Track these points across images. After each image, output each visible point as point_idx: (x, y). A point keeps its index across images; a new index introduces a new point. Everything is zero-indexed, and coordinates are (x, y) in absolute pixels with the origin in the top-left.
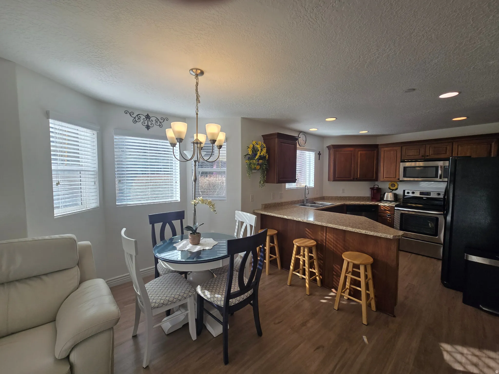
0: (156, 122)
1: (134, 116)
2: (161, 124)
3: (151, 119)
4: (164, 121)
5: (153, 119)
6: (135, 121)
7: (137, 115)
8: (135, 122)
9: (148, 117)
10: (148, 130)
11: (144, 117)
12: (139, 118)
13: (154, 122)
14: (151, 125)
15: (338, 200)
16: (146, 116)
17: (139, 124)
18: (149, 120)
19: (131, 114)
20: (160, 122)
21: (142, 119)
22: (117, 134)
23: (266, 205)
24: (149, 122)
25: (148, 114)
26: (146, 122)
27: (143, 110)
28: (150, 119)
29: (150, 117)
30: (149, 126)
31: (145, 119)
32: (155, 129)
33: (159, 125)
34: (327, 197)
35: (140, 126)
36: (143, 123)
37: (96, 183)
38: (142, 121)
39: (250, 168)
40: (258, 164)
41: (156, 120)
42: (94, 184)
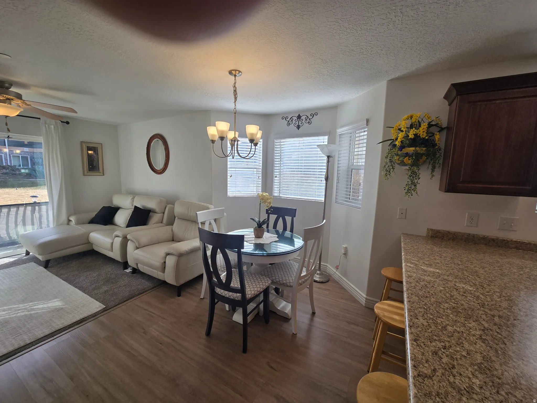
0: (306, 120)
1: (288, 120)
2: (310, 121)
3: (302, 118)
4: (313, 117)
5: (303, 118)
7: (291, 118)
8: (289, 124)
9: (299, 117)
11: (296, 118)
12: (292, 121)
13: (304, 121)
14: (302, 124)
16: (297, 116)
18: (300, 120)
19: (286, 119)
20: (309, 119)
21: (294, 120)
22: (277, 138)
24: (300, 122)
25: (299, 115)
26: (297, 122)
27: (295, 112)
30: (300, 126)
31: (296, 120)
32: (305, 127)
33: (309, 122)
35: (293, 127)
36: (295, 124)
37: (260, 178)
38: (294, 122)
39: (391, 162)
40: (407, 155)
41: (306, 118)
42: (259, 178)
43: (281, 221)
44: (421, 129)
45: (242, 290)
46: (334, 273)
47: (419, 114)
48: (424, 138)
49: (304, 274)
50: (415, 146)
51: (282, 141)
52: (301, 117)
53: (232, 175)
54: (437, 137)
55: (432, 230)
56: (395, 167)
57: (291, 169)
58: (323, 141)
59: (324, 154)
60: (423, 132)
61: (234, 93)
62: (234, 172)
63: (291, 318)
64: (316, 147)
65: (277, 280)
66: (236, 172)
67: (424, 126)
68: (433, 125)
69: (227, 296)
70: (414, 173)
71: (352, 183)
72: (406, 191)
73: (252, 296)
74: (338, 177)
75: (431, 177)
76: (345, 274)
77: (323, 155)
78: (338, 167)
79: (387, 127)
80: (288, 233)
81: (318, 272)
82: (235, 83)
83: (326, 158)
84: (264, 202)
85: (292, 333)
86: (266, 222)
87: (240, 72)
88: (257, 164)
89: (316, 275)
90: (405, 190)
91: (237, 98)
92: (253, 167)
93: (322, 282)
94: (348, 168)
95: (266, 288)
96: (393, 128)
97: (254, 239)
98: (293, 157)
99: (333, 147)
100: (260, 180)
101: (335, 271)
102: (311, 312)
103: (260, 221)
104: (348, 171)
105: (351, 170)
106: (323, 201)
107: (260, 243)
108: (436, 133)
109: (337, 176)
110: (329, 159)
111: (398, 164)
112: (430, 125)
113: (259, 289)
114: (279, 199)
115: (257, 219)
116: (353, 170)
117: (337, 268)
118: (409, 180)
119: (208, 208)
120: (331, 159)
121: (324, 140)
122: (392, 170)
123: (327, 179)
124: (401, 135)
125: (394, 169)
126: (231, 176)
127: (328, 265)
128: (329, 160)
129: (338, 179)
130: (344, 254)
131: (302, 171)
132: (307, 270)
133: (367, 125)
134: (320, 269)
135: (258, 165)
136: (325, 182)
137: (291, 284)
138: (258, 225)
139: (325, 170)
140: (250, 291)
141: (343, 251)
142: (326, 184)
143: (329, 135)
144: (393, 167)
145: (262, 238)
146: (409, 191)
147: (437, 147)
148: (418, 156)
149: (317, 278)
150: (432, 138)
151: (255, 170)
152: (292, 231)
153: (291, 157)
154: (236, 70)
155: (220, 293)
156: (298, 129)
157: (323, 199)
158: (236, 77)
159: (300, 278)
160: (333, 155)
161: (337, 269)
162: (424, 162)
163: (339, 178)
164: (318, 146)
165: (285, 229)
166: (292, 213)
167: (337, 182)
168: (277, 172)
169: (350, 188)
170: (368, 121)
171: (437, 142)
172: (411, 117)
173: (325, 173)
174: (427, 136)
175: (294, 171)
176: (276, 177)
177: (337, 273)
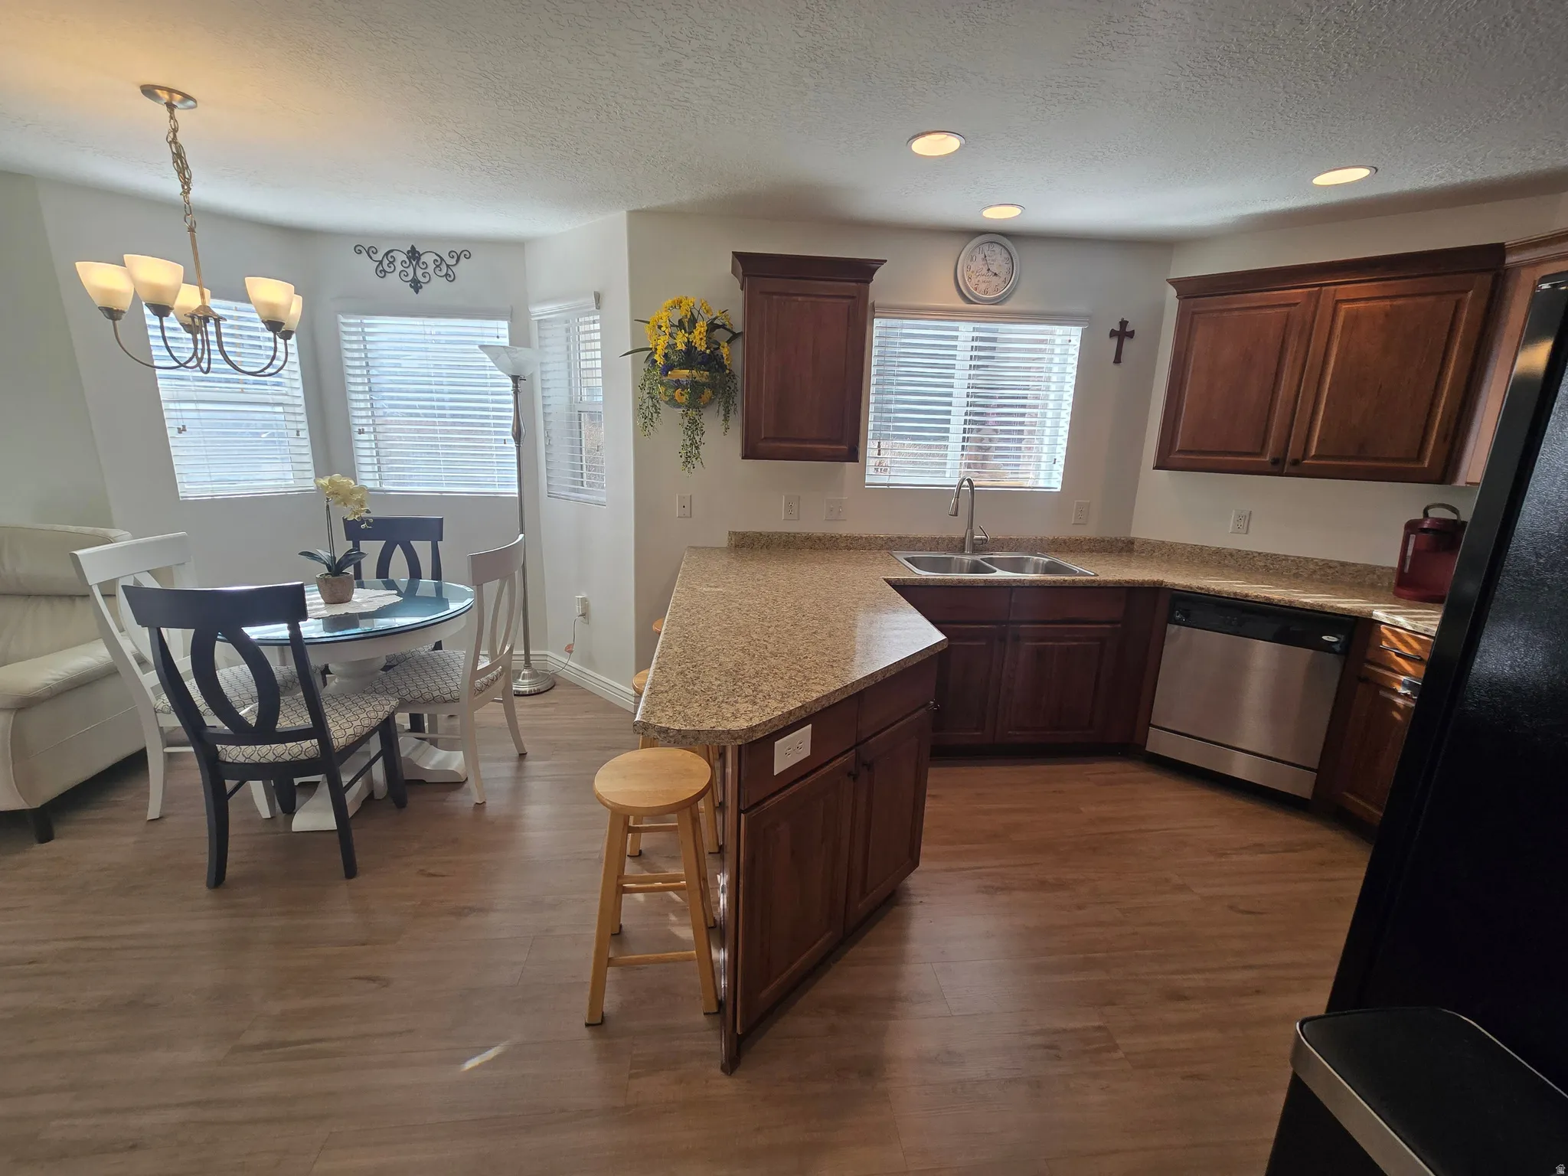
0: (438, 266)
1: (379, 256)
2: (450, 272)
3: (423, 259)
4: (457, 262)
5: (428, 258)
6: (381, 271)
7: (387, 254)
8: (382, 273)
9: (414, 255)
10: (417, 293)
11: (404, 258)
12: (391, 263)
13: (430, 269)
14: (425, 277)
15: (1205, 563)
16: (408, 252)
17: (393, 278)
18: (418, 263)
19: (371, 253)
20: (448, 266)
21: (398, 264)
22: (345, 312)
23: (744, 535)
24: (418, 269)
25: (413, 247)
26: (410, 271)
27: (401, 236)
28: (419, 259)
29: (419, 253)
30: (419, 282)
31: (406, 263)
32: (436, 288)
33: (447, 275)
34: (1146, 542)
35: (396, 283)
36: (402, 275)
37: (304, 434)
38: (399, 268)
39: (652, 398)
40: (678, 384)
41: (435, 260)
42: (298, 435)
43: (398, 554)
44: (696, 332)
45: (319, 729)
46: (563, 666)
47: (692, 299)
48: (704, 353)
49: (484, 663)
50: (691, 368)
51: (365, 321)
52: (420, 255)
53: (184, 426)
54: (725, 351)
55: (735, 533)
56: (660, 409)
57: (408, 407)
58: (495, 332)
59: (500, 370)
60: (701, 339)
61: (178, 164)
62: (194, 415)
63: (467, 779)
64: (477, 347)
65: (416, 694)
66: (202, 414)
67: (701, 327)
68: (718, 327)
69: (271, 758)
70: (693, 422)
71: (584, 445)
72: (683, 459)
73: (351, 741)
74: (547, 432)
75: (724, 431)
76: (589, 661)
77: (499, 373)
78: (544, 406)
79: (638, 321)
80: (426, 582)
81: (526, 672)
82: (175, 130)
83: (510, 381)
84: (343, 500)
85: (473, 805)
86: (353, 558)
87: (186, 97)
88: (284, 390)
89: (520, 680)
90: (681, 456)
91: (190, 179)
92: (270, 399)
93: (538, 693)
94: (571, 408)
95: (388, 718)
96: (649, 323)
97: (323, 606)
98: (404, 363)
99: (523, 354)
100: (307, 442)
101: (565, 661)
102: (516, 753)
103: (335, 558)
104: (571, 417)
105: (577, 417)
106: (517, 496)
107: (347, 613)
108: (722, 344)
109: (545, 429)
110: (517, 384)
111: (666, 403)
112: (712, 327)
113: (366, 722)
114: (383, 497)
115: (325, 554)
116: (582, 414)
117: (569, 650)
118: (686, 437)
119: (108, 541)
120: (521, 384)
121: (499, 332)
122: (655, 415)
123: (518, 436)
124: (662, 342)
125: (659, 413)
126: (181, 427)
127: (548, 653)
128: (517, 387)
129: (548, 437)
130: (581, 615)
131: (443, 416)
132: (493, 655)
133: (598, 308)
134: (528, 664)
135: (286, 395)
136: (513, 445)
137: (456, 694)
138: (329, 568)
139: (512, 414)
140: (342, 728)
141: (578, 609)
142: (518, 448)
143: (511, 317)
144: (656, 410)
145: (349, 601)
146: (687, 462)
147: (727, 371)
148: (696, 388)
149: (523, 685)
150: (717, 352)
151: (280, 409)
152: (437, 574)
153: (399, 366)
154: (170, 91)
155: (241, 759)
156: (417, 292)
157: (516, 490)
158: (173, 110)
159: (476, 674)
160: (526, 374)
161: (571, 652)
162: (711, 401)
163: (550, 435)
164: (482, 347)
165: (415, 573)
166: (432, 530)
167: (546, 445)
168: (362, 417)
169: (579, 458)
170: (598, 297)
171: (726, 363)
172: (678, 304)
173: (511, 422)
174: (707, 348)
175: (418, 415)
176: (361, 432)
177: (570, 663)
